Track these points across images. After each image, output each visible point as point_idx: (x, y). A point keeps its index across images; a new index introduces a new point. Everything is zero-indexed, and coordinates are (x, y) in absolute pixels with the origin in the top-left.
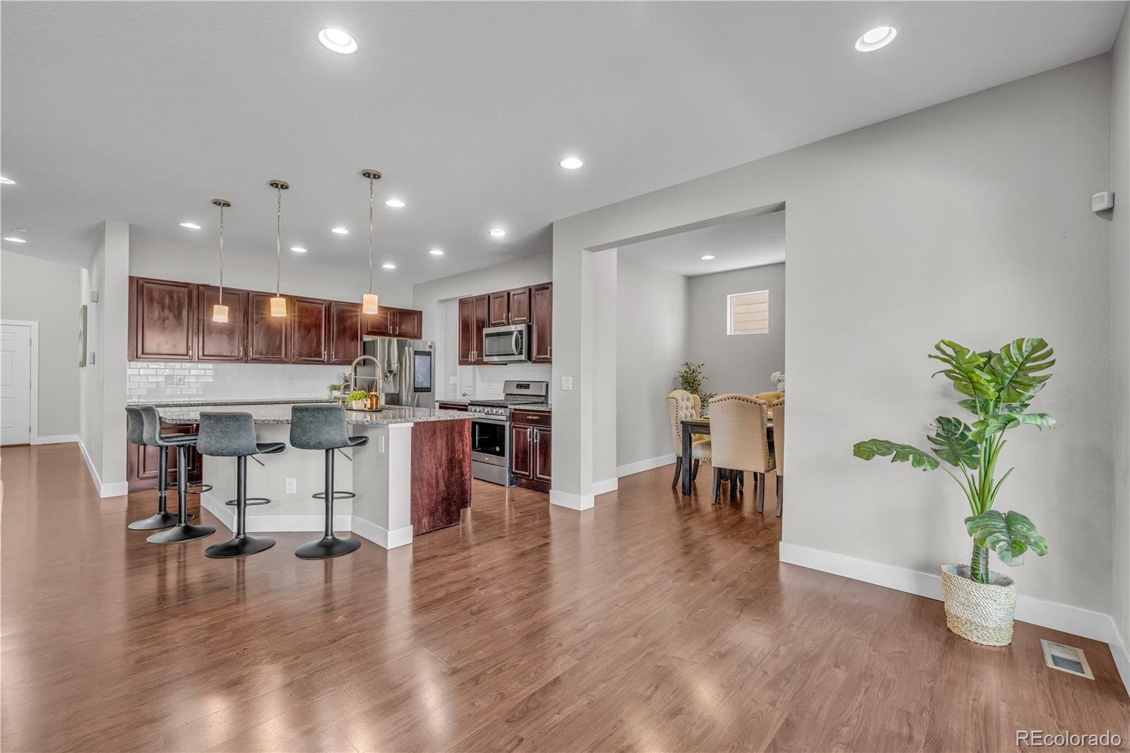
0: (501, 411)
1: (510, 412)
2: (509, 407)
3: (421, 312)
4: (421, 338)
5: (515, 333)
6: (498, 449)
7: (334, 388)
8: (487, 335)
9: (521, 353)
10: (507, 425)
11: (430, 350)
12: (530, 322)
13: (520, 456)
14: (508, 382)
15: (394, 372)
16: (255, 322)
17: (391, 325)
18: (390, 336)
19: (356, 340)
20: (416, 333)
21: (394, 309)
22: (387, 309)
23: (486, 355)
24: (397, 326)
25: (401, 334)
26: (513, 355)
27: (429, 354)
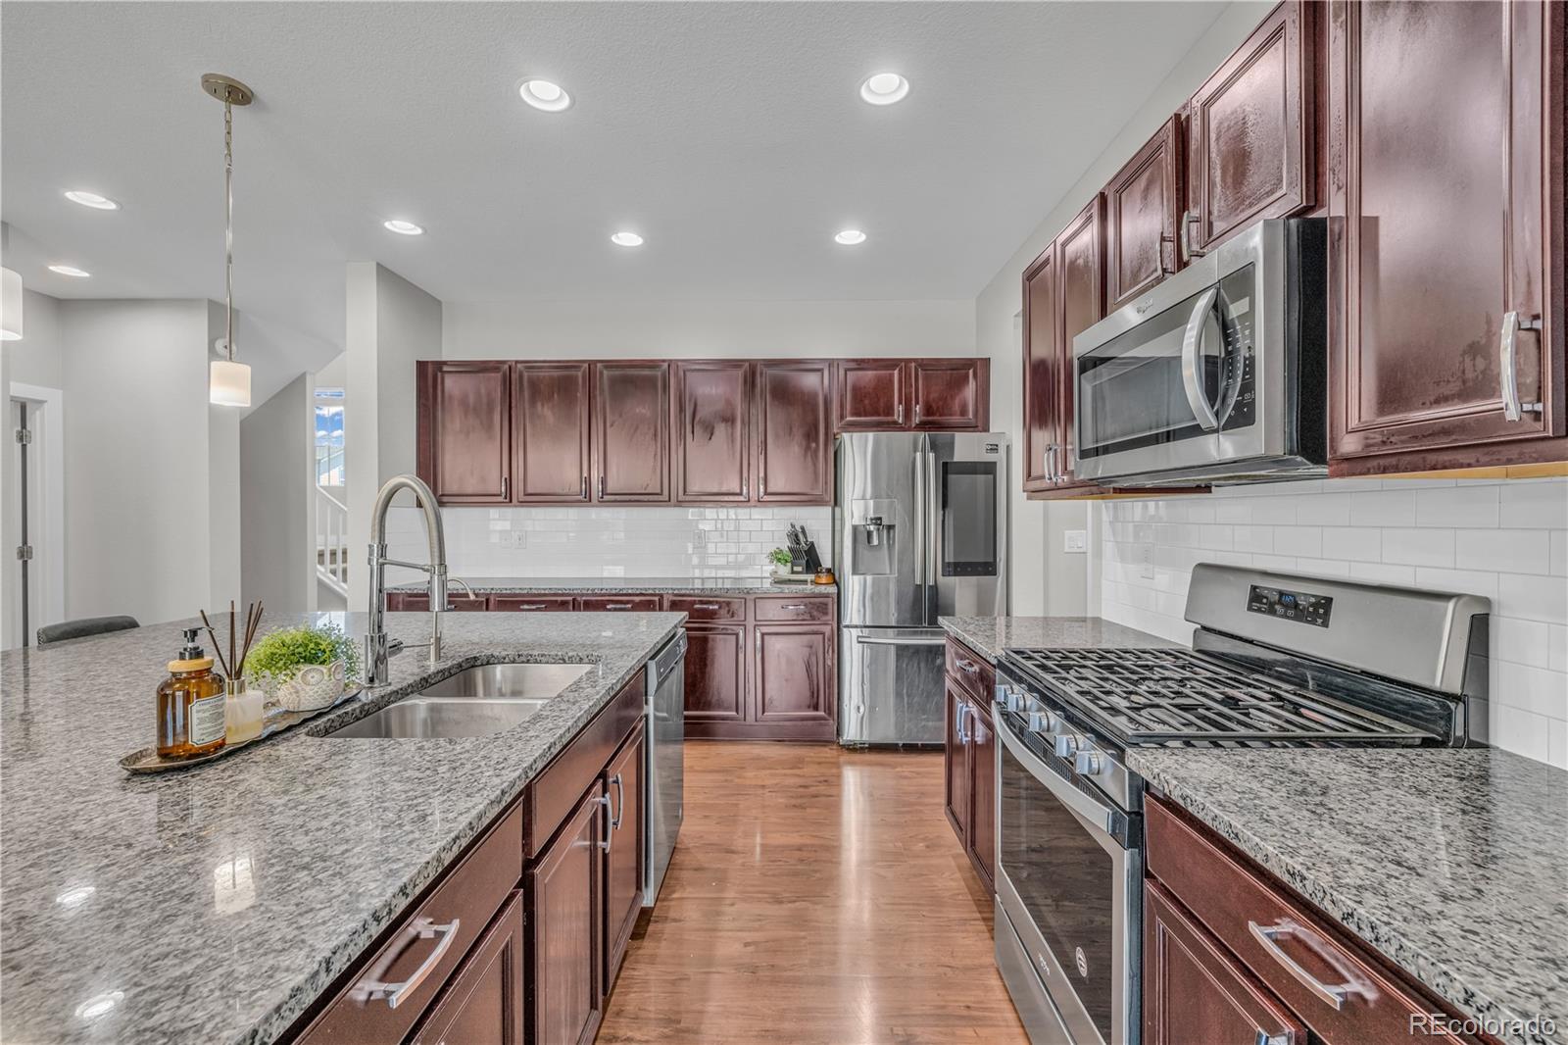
3: (989, 359)
4: (985, 429)
7: (776, 556)
10: (1125, 861)
11: (990, 457)
14: (1208, 572)
15: (885, 522)
16: (608, 424)
17: (900, 403)
18: (902, 429)
19: (814, 445)
20: (971, 416)
21: (908, 361)
22: (891, 364)
23: (1084, 454)
24: (917, 403)
25: (930, 423)
26: (1196, 431)
27: (989, 468)
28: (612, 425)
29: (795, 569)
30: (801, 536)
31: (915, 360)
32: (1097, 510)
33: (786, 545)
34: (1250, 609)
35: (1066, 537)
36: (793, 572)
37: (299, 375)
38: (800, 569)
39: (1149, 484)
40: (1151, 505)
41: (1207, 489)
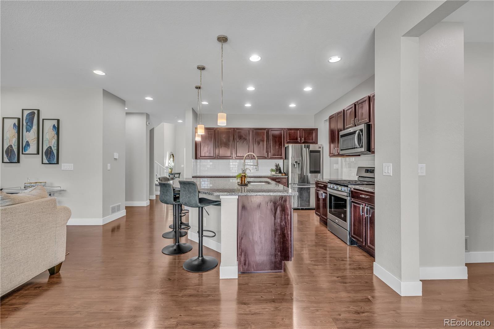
0: (344, 188)
1: (350, 191)
2: (349, 186)
3: (317, 129)
4: (317, 143)
5: (358, 131)
6: (343, 216)
7: (272, 170)
8: (342, 136)
9: (362, 147)
10: (348, 199)
11: (320, 149)
12: (370, 121)
13: (356, 224)
14: (360, 168)
15: (298, 162)
16: (237, 141)
17: (299, 138)
18: (300, 143)
19: (281, 146)
20: (314, 141)
21: (301, 129)
22: (297, 129)
23: (341, 150)
24: (303, 138)
25: (305, 142)
26: (356, 148)
27: (319, 152)
28: (238, 142)
29: (277, 173)
30: (278, 166)
31: (302, 129)
32: (342, 160)
33: (274, 168)
34: (365, 172)
35: (334, 166)
36: (276, 173)
37: (152, 128)
38: (278, 173)
39: (351, 155)
40: (351, 158)
41: (360, 155)
